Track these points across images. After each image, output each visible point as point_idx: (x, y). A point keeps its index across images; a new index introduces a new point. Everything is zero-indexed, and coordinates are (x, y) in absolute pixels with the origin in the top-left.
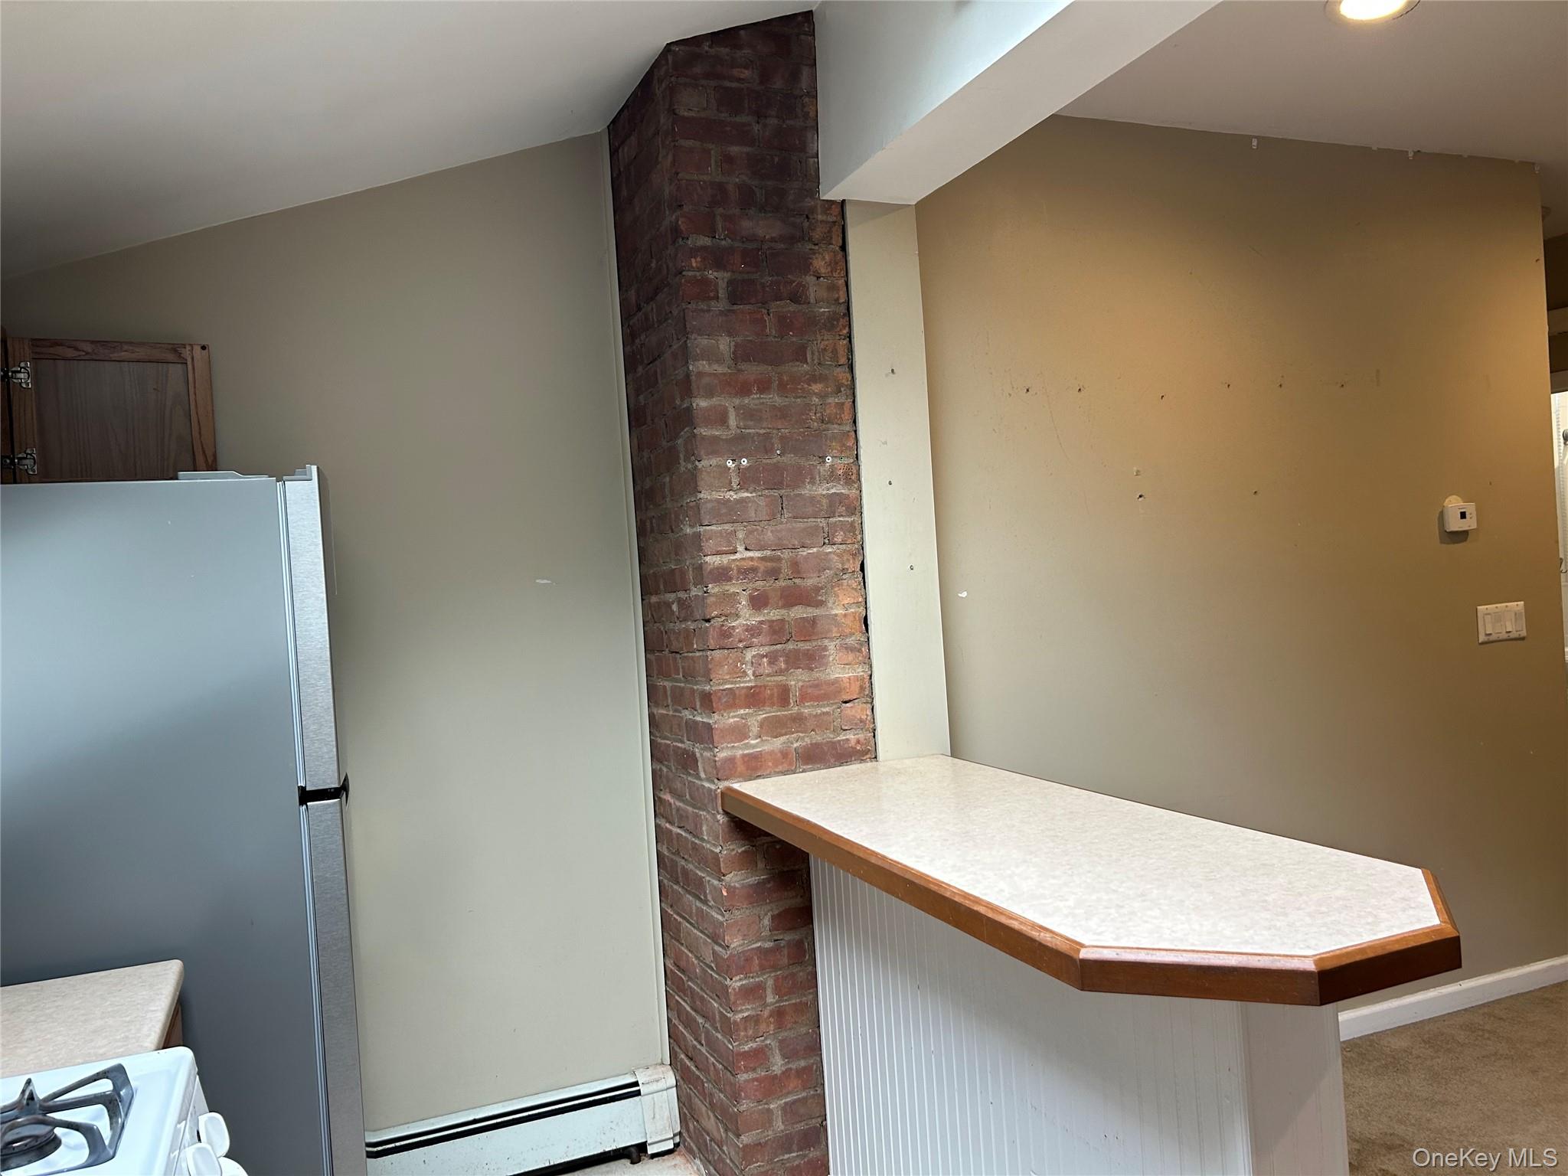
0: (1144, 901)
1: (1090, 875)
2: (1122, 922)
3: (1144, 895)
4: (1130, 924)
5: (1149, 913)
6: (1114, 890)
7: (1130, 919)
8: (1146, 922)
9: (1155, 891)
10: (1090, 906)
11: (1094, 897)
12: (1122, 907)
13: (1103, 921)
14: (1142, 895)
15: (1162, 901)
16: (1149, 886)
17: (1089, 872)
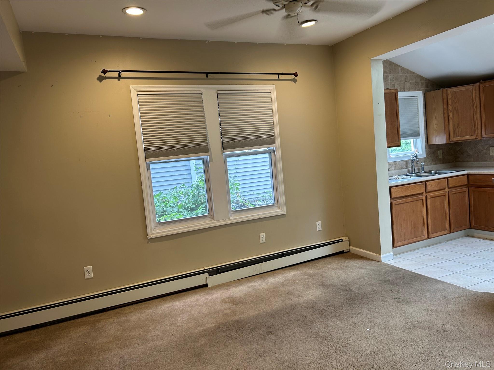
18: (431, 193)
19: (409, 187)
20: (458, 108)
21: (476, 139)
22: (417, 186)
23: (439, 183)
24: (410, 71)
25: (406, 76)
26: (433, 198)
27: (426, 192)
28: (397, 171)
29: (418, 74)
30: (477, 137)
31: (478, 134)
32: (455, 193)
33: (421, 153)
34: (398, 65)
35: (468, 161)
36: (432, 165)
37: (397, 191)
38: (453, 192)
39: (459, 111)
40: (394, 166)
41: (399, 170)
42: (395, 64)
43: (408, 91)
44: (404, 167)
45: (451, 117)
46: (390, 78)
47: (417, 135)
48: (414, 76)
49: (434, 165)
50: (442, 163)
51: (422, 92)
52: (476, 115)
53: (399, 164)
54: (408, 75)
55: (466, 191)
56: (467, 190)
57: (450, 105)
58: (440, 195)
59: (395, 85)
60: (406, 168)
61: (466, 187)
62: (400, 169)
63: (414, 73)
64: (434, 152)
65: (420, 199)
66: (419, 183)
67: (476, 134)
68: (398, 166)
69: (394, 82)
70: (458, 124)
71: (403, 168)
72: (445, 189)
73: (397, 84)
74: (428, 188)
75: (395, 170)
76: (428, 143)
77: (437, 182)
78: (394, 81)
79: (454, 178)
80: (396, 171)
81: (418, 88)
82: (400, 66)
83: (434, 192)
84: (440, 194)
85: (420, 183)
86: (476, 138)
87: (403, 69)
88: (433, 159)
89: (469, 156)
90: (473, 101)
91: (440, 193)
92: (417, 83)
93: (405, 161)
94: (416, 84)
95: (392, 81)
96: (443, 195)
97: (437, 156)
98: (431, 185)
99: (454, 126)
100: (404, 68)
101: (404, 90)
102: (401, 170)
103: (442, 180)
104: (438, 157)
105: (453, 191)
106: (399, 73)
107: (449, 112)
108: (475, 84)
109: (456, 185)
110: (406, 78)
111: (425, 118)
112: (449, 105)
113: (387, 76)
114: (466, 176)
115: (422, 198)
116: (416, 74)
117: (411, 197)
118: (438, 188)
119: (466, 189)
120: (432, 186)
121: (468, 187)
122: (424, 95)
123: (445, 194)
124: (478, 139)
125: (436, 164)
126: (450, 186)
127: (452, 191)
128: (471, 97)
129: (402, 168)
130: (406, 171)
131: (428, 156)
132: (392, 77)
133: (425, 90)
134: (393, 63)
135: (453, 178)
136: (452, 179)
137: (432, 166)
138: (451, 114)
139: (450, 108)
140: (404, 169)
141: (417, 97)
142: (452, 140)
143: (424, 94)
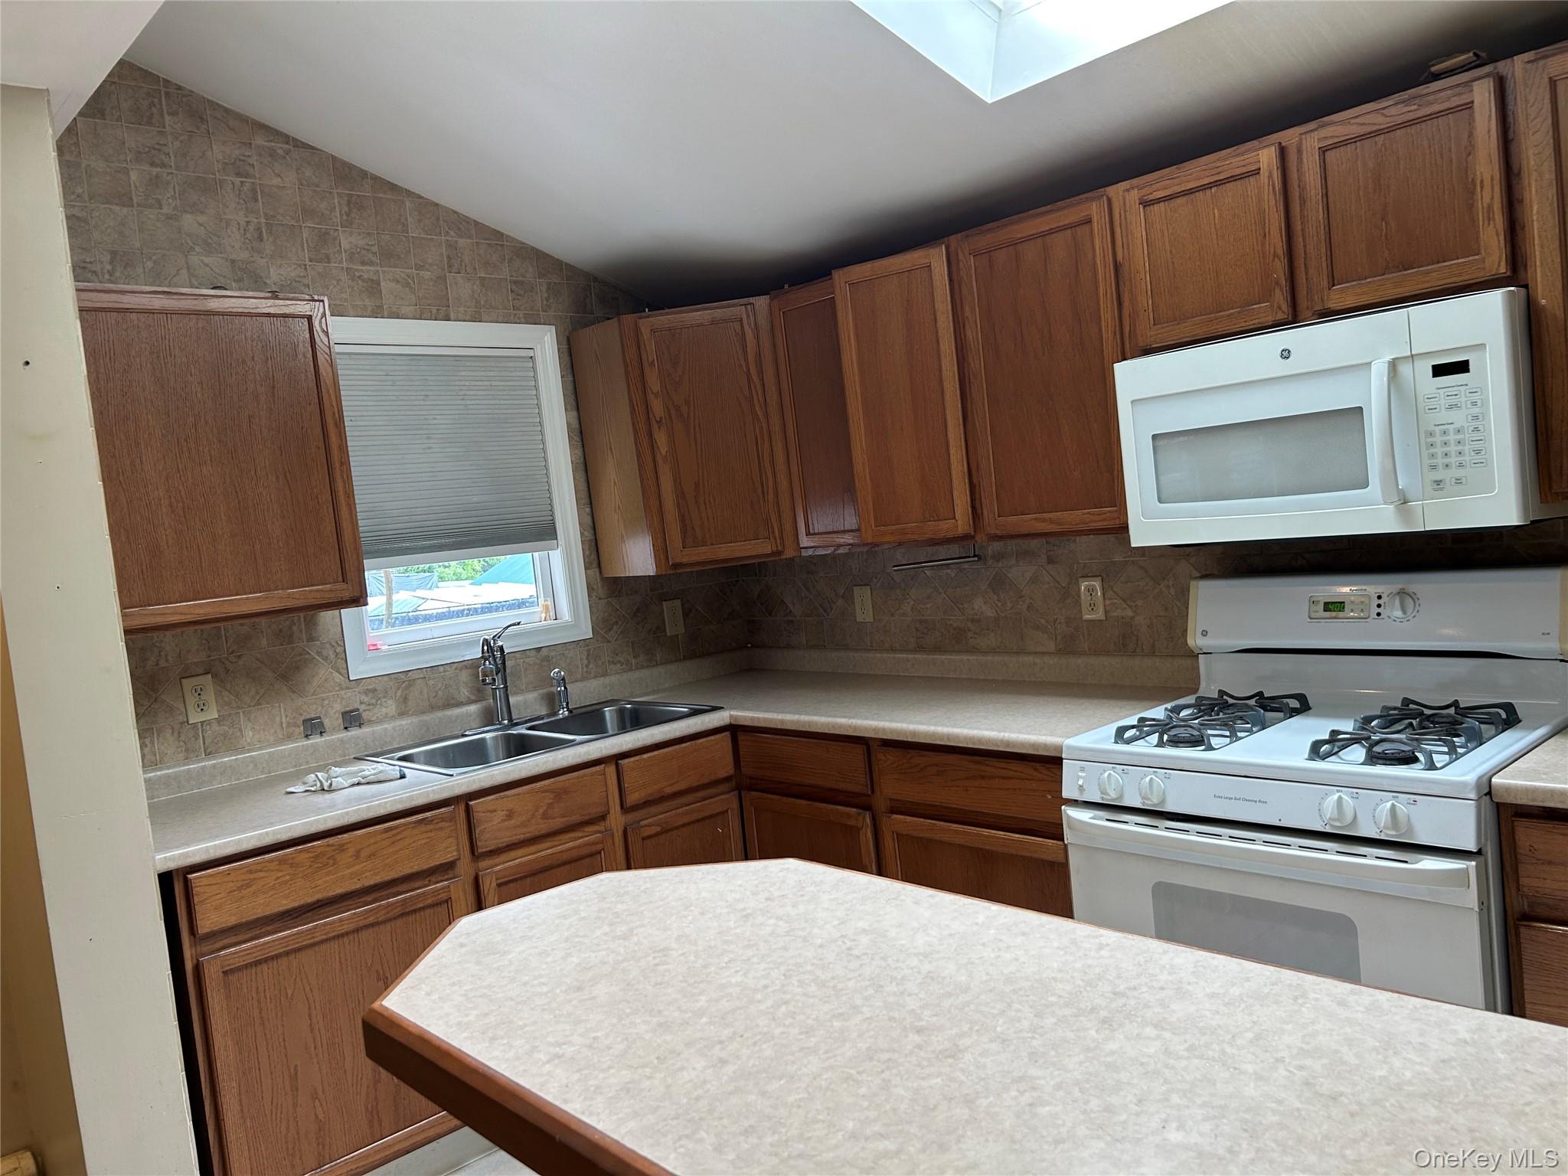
0: (744, 909)
1: (819, 941)
2: (764, 883)
3: (745, 916)
4: (756, 882)
5: (738, 896)
6: (781, 919)
7: (757, 886)
8: (740, 886)
9: (732, 924)
10: (802, 896)
11: (802, 908)
12: (767, 899)
13: (783, 882)
14: (747, 916)
15: (725, 910)
16: (738, 931)
17: (821, 946)
18: (503, 857)
19: (341, 848)
20: (692, 408)
21: (773, 554)
22: (406, 833)
23: (559, 794)
24: (476, 223)
25: (452, 246)
26: (521, 878)
27: (475, 854)
28: (415, 720)
29: (523, 243)
30: (780, 549)
31: (781, 531)
32: (664, 831)
33: (566, 615)
34: (393, 187)
35: (789, 647)
36: (631, 670)
37: (239, 889)
38: (649, 826)
39: (697, 421)
40: (399, 693)
41: (426, 718)
42: (376, 179)
43: (468, 318)
44: (465, 693)
45: (664, 453)
46: (345, 245)
47: (543, 532)
48: (499, 248)
49: (643, 667)
50: (685, 658)
51: (553, 328)
52: (767, 444)
53: (431, 682)
54: (463, 242)
55: (727, 811)
56: (735, 805)
57: (656, 395)
58: (565, 857)
59: (382, 284)
60: (475, 702)
61: (728, 792)
62: (433, 708)
63: (498, 235)
64: (638, 610)
65: (429, 901)
66: (420, 816)
67: (773, 533)
68: (425, 691)
69: (378, 268)
70: (697, 485)
71: (453, 702)
72: (603, 817)
73: (398, 282)
74: (482, 832)
75: (402, 714)
76: (600, 573)
77: (545, 792)
78: (371, 263)
79: (656, 753)
80: (405, 722)
81: (532, 309)
82: (410, 193)
83: (533, 844)
84: (567, 850)
85: (428, 814)
86: (775, 549)
87: (428, 208)
88: (633, 643)
89: (792, 621)
90: (749, 379)
91: (571, 844)
92: (522, 283)
93: (466, 667)
94: (514, 287)
95: (363, 263)
96: (591, 855)
97: (660, 628)
98: (501, 814)
99: (680, 494)
100: (437, 205)
101: (442, 314)
102: (440, 714)
103: (578, 778)
104: (665, 631)
105: (650, 820)
106: (405, 225)
107: (655, 427)
108: (752, 300)
109: (669, 790)
110: (449, 257)
111: (579, 452)
112: (651, 397)
113: (326, 233)
114: (727, 734)
115: (443, 896)
116: (513, 239)
117: (369, 898)
118: (558, 823)
119: (728, 801)
120: (510, 815)
121: (739, 788)
122: (565, 347)
123: (599, 847)
124: (784, 557)
125: (652, 663)
126: (633, 798)
127: (642, 823)
128: (738, 359)
129: (451, 703)
130: (469, 715)
131: (610, 630)
132: (361, 243)
133: (568, 320)
134: (364, 174)
135: (645, 756)
136: (644, 759)
137: (626, 676)
138: (661, 439)
139: (657, 407)
140: (460, 704)
141: (531, 353)
142: (678, 560)
143: (565, 341)
